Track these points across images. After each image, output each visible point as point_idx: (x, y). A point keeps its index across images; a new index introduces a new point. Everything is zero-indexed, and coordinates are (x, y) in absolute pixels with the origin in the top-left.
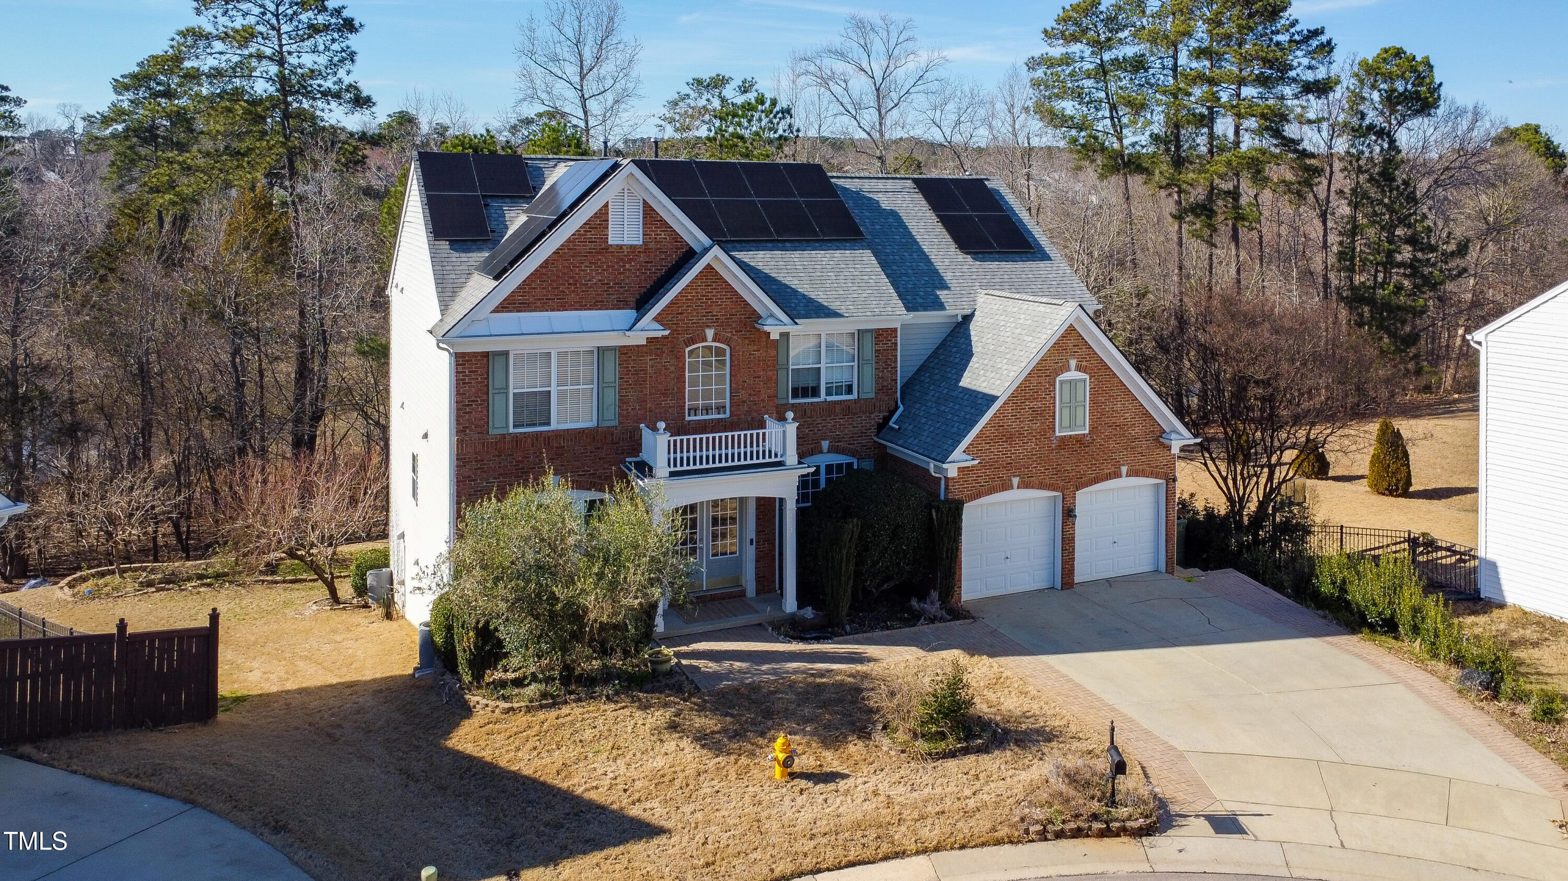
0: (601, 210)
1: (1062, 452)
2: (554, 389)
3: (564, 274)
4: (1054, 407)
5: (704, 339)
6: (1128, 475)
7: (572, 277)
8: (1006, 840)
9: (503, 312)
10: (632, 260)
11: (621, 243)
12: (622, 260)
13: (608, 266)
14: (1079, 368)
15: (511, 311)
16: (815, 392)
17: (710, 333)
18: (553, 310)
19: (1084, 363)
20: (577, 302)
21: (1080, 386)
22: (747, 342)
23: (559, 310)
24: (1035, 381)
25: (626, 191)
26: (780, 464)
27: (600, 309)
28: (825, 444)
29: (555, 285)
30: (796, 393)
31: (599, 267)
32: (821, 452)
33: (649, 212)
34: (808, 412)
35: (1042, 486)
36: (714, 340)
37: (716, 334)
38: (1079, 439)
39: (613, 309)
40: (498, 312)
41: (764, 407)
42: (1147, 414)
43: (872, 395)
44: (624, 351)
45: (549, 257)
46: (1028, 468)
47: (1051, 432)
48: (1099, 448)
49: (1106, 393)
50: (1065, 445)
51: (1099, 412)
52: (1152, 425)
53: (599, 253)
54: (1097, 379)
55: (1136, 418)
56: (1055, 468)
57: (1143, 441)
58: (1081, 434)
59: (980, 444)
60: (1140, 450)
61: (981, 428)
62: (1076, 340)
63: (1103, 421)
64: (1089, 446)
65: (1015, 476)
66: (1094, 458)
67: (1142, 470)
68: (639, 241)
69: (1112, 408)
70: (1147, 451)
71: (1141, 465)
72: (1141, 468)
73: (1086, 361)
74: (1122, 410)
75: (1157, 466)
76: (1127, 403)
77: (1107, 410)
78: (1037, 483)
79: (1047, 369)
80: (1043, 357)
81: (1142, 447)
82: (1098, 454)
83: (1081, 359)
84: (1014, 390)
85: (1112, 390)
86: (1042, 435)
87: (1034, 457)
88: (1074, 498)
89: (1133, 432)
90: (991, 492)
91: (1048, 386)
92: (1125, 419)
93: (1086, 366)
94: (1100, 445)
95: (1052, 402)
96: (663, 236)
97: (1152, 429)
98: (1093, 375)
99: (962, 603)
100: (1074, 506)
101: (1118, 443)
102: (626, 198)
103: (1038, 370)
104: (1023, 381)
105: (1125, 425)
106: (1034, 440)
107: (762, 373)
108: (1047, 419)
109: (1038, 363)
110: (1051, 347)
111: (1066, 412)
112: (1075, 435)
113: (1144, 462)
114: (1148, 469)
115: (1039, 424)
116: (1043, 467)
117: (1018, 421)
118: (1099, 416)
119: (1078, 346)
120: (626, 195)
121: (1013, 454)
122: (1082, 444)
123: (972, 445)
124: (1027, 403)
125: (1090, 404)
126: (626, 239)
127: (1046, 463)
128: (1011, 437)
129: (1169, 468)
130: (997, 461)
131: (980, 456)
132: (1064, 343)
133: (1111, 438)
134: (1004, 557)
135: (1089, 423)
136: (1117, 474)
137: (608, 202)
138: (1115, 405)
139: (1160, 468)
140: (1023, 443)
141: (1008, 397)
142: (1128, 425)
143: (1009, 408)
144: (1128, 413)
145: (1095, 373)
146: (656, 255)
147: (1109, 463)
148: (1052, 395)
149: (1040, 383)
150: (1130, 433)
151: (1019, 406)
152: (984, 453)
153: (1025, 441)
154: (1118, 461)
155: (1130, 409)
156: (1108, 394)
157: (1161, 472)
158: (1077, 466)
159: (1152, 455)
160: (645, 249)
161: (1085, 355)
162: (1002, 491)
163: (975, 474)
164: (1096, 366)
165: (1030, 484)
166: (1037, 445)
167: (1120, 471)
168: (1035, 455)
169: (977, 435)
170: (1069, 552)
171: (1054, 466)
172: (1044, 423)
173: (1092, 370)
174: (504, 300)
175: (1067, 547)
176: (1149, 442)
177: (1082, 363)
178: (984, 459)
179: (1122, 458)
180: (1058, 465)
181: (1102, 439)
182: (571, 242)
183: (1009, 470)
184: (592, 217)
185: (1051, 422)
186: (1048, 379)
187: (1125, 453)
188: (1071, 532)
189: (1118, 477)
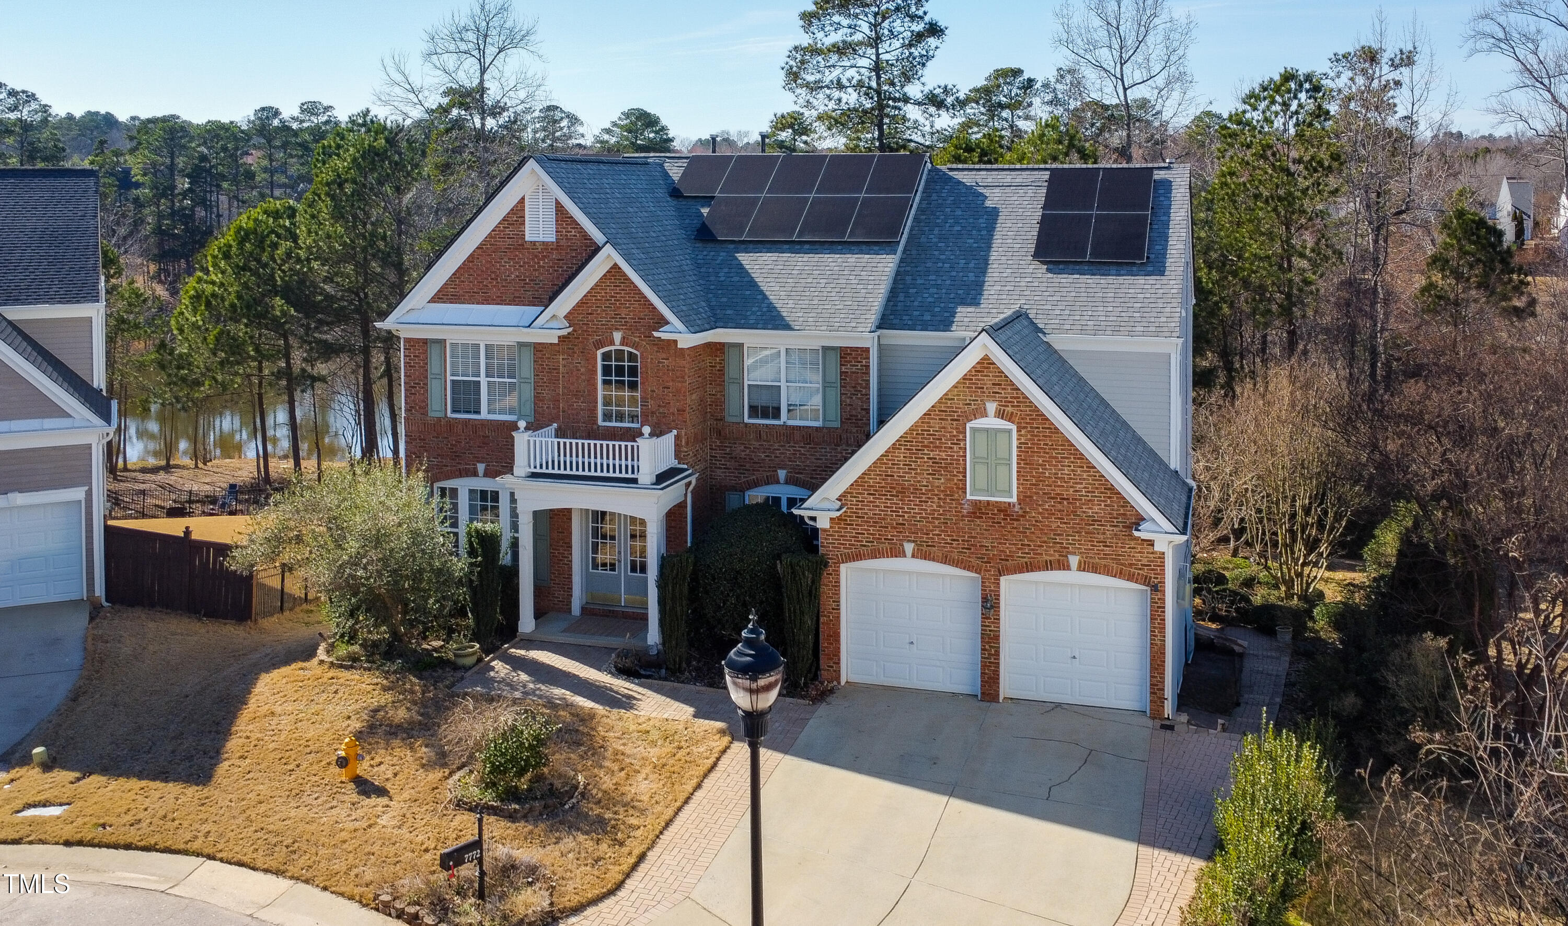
0: (516, 206)
1: (978, 521)
2: (483, 380)
3: (487, 269)
4: (965, 461)
5: (612, 343)
6: (1081, 569)
7: (494, 272)
8: (357, 898)
9: (438, 302)
10: (545, 256)
11: (537, 239)
12: (536, 256)
13: (524, 263)
14: (1000, 414)
15: (444, 302)
16: (776, 413)
17: (617, 336)
18: (478, 303)
19: (1010, 409)
20: (498, 297)
21: (1002, 439)
22: (655, 349)
23: (483, 304)
24: (935, 425)
25: (540, 188)
26: (635, 481)
28: (782, 474)
29: (480, 279)
30: (753, 412)
31: (517, 263)
32: (778, 482)
33: (560, 209)
34: (764, 434)
35: (946, 561)
36: (622, 344)
37: (623, 338)
38: (1004, 509)
39: (528, 305)
40: (435, 302)
41: (674, 421)
43: (837, 424)
44: (538, 348)
45: (474, 251)
46: (928, 534)
47: (960, 492)
48: (1034, 525)
49: (1045, 453)
50: (983, 513)
51: (1033, 476)
52: (1123, 506)
53: (517, 249)
54: (1029, 432)
55: (1094, 492)
56: (968, 541)
57: (1106, 526)
58: (1005, 503)
59: (860, 493)
60: (1101, 537)
61: (859, 474)
62: (997, 376)
63: (1041, 489)
64: (1017, 520)
65: (909, 541)
66: (1026, 537)
67: (1105, 566)
68: (551, 237)
69: (1055, 474)
70: (1115, 541)
71: (1104, 559)
72: (1103, 562)
73: (1013, 406)
74: (1071, 479)
75: (1131, 565)
76: (1079, 469)
77: (1047, 475)
78: (940, 555)
79: (954, 412)
80: (946, 394)
81: (1104, 534)
82: (1033, 533)
83: (1003, 403)
84: (905, 433)
85: (1054, 449)
86: (948, 495)
87: (937, 522)
88: (998, 585)
89: (1090, 511)
90: (875, 555)
91: (955, 433)
92: (1077, 491)
93: (1012, 413)
94: (1036, 521)
95: (961, 454)
96: (573, 233)
97: (1122, 512)
98: (1023, 425)
99: (839, 683)
100: (999, 595)
101: (1065, 523)
102: (541, 194)
103: (940, 411)
104: (917, 422)
105: (1076, 499)
106: (936, 500)
107: (671, 384)
108: (955, 476)
109: (940, 401)
110: (958, 383)
111: (982, 470)
112: (997, 502)
113: (1109, 555)
114: (1115, 566)
115: (942, 481)
116: (949, 536)
117: (913, 472)
118: (1034, 482)
119: (1000, 385)
120: (541, 191)
121: (906, 512)
122: (1008, 515)
123: (849, 493)
124: (926, 452)
125: (1018, 463)
126: (541, 236)
127: (954, 532)
128: (903, 492)
129: (1153, 570)
130: (884, 519)
131: (861, 509)
132: (978, 380)
133: (1053, 514)
134: (908, 641)
135: (1018, 488)
136: (1063, 565)
137: (523, 198)
138: (1060, 470)
139: (1136, 569)
140: (921, 501)
141: (898, 441)
142: (1081, 500)
143: (901, 455)
144: (1082, 484)
145: (1027, 423)
146: (567, 253)
147: (1050, 547)
148: (962, 445)
149: (944, 428)
150: (1084, 512)
151: (914, 454)
152: (867, 506)
153: (923, 499)
154: (1065, 548)
155: (1084, 479)
156: (1048, 453)
157: (1139, 574)
158: (1000, 543)
159: (1122, 547)
160: (557, 246)
161: (1011, 398)
162: (892, 557)
163: (854, 529)
164: (1028, 415)
165: (930, 554)
166: (940, 506)
167: (1068, 562)
168: (937, 519)
169: (856, 481)
170: (989, 654)
171: (966, 538)
172: (949, 480)
173: (1022, 419)
174: (439, 291)
175: (987, 647)
176: (1118, 529)
177: (1007, 409)
178: (866, 514)
179: (1070, 544)
180: (972, 537)
181: (1039, 513)
182: (492, 237)
183: (901, 532)
184: (509, 213)
185: (961, 480)
186: (954, 423)
187: (1077, 538)
188: (992, 628)
189: (1064, 569)
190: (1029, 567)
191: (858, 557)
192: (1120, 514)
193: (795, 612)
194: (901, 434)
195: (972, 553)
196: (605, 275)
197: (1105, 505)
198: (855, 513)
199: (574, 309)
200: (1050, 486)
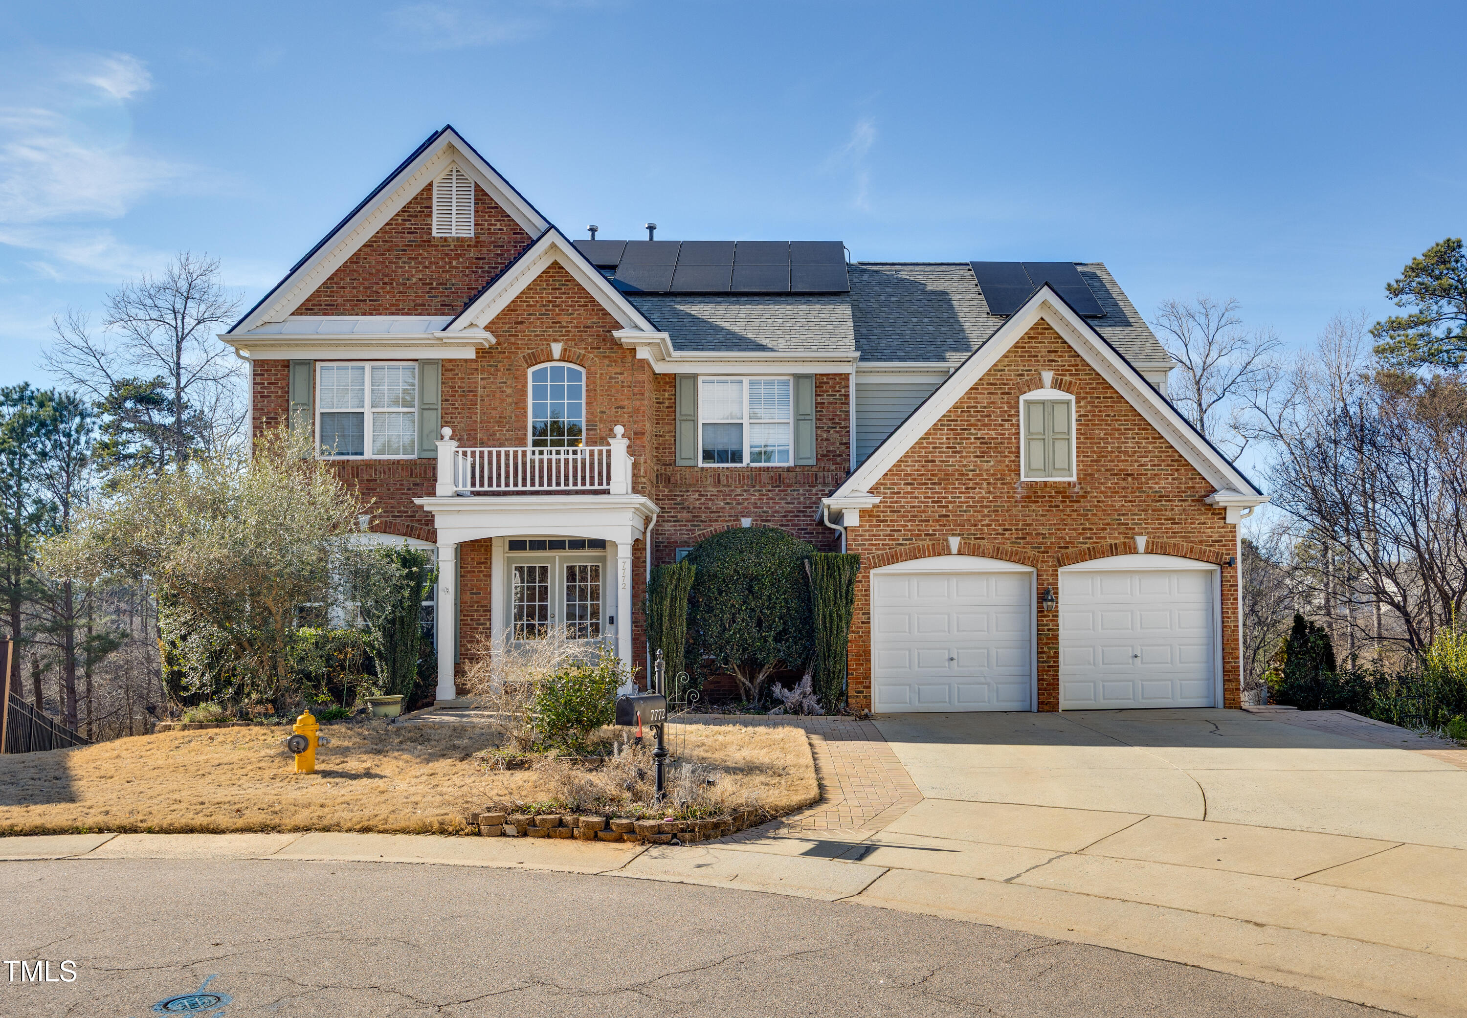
0: (421, 193)
1: (1033, 506)
2: (367, 411)
3: (378, 270)
4: (1018, 438)
5: (552, 358)
6: (1149, 551)
7: (387, 275)
9: (307, 314)
10: (460, 255)
11: (449, 235)
12: (447, 255)
13: (431, 263)
14: (1058, 384)
15: (315, 314)
16: (737, 455)
17: (557, 349)
18: (364, 314)
19: (1067, 378)
20: (393, 305)
21: (1060, 411)
22: (607, 362)
23: (371, 314)
24: (983, 399)
25: (454, 173)
27: (420, 314)
28: (746, 522)
29: (367, 284)
30: (708, 455)
31: (420, 263)
33: (480, 198)
34: (723, 479)
35: (998, 554)
36: (562, 358)
37: (565, 350)
38: (1062, 491)
39: (436, 314)
40: (301, 314)
42: (1180, 461)
43: (813, 462)
44: (448, 366)
45: (360, 250)
46: (976, 525)
47: (1013, 475)
48: (1096, 506)
49: (1106, 425)
50: (1039, 497)
51: (1095, 452)
52: (1191, 479)
53: (419, 246)
54: (1089, 402)
55: (1160, 465)
56: (1022, 530)
57: (1174, 501)
58: (1064, 482)
59: (895, 484)
60: (1169, 514)
61: (894, 462)
62: (1053, 343)
63: (1102, 466)
64: (1078, 502)
65: (953, 535)
66: (1088, 520)
67: (1175, 545)
68: (469, 232)
69: (1118, 447)
70: (1183, 517)
71: (1172, 537)
72: (1172, 541)
73: (1071, 375)
74: (1135, 452)
75: (1201, 542)
76: (1144, 441)
77: (1109, 449)
78: (991, 547)
79: (1005, 384)
80: (995, 365)
81: (1172, 510)
82: (1095, 515)
83: (1061, 372)
84: (949, 411)
85: (1116, 420)
86: (998, 479)
87: (986, 511)
88: (1056, 576)
89: (1157, 486)
90: (914, 555)
91: (1006, 408)
92: (1142, 465)
93: (1071, 383)
94: (1098, 502)
95: (1013, 431)
96: (498, 227)
97: (1190, 485)
98: (1083, 395)
99: (870, 711)
100: (1057, 588)
101: (1130, 501)
102: (454, 181)
103: (989, 384)
104: (963, 398)
105: (1141, 474)
106: (985, 485)
107: (626, 403)
108: (1006, 456)
109: (988, 373)
110: (1009, 351)
111: (1037, 448)
112: (1055, 483)
113: (1178, 533)
114: (1185, 544)
115: (992, 463)
116: (1000, 525)
117: (958, 455)
118: (1095, 458)
119: (1056, 352)
120: (454, 177)
121: (950, 502)
122: (1068, 497)
123: (882, 484)
124: (973, 431)
125: (1077, 438)
126: (454, 232)
127: (1005, 520)
128: (946, 478)
129: (1224, 545)
130: (924, 512)
131: (896, 502)
132: (1032, 347)
133: (1117, 492)
134: (947, 657)
135: (1078, 465)
136: (1130, 548)
137: (430, 184)
138: (1123, 443)
139: (1207, 546)
140: (967, 488)
141: (940, 420)
142: (1147, 474)
143: (943, 436)
144: (1147, 457)
145: (1087, 393)
146: (490, 251)
147: (1114, 529)
148: (1014, 421)
149: (993, 403)
150: (1150, 488)
151: (959, 434)
152: (903, 497)
153: (970, 485)
154: (1130, 529)
155: (1150, 452)
156: (1110, 425)
157: (1210, 551)
158: (1058, 529)
159: (1192, 523)
160: (477, 242)
161: (1069, 366)
162: (934, 556)
163: (888, 526)
164: (1087, 384)
165: (979, 548)
166: (990, 492)
167: (1135, 543)
168: (986, 507)
169: (890, 470)
170: (1048, 657)
171: (1020, 527)
172: (1000, 461)
173: (1081, 388)
174: (308, 300)
175: (1045, 649)
176: (1187, 504)
177: (1065, 378)
178: (903, 507)
179: (1137, 524)
180: (1028, 525)
181: (1102, 492)
182: (386, 233)
183: (944, 525)
184: (410, 203)
185: (1013, 461)
186: (1005, 397)
187: (1143, 517)
188: (1051, 627)
189: (1130, 553)
190: (1092, 554)
191: (893, 559)
192: (1188, 488)
193: (831, 616)
194: (944, 412)
195: (1028, 543)
196: (540, 276)
197: (1173, 479)
198: (890, 507)
199: (498, 317)
200: (1113, 461)
